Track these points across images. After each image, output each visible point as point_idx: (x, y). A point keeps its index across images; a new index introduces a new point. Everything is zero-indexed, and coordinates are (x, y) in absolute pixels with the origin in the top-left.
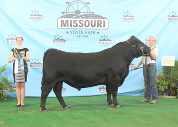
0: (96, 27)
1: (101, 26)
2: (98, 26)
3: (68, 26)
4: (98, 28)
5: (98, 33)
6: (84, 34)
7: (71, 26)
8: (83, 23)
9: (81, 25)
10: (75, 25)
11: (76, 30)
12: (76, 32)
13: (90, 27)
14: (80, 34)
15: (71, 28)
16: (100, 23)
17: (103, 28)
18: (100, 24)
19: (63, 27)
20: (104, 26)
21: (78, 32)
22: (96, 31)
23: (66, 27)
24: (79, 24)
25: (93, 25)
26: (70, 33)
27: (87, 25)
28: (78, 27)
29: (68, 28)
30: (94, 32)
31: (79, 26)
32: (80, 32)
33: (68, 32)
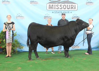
0: (70, 9)
1: (73, 9)
2: (71, 9)
3: (53, 8)
4: (71, 10)
5: (71, 12)
8: (62, 6)
10: (58, 8)
11: (58, 11)
12: (58, 12)
13: (66, 9)
15: (55, 9)
16: (72, 6)
17: (74, 10)
19: (50, 9)
20: (75, 9)
21: (59, 12)
22: (70, 12)
23: (52, 9)
24: (60, 7)
25: (68, 8)
26: (54, 12)
27: (65, 8)
28: (59, 9)
29: (53, 9)
30: (69, 12)
32: (61, 12)
33: (53, 12)
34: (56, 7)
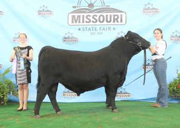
2: (114, 22)
3: (79, 22)
4: (114, 23)
5: (114, 29)
6: (99, 31)
7: (83, 22)
8: (97, 18)
9: (94, 21)
10: (88, 21)
12: (89, 29)
13: (105, 23)
14: (94, 31)
15: (83, 24)
16: (116, 17)
17: (120, 23)
18: (117, 19)
19: (74, 24)
20: (121, 21)
21: (91, 29)
22: (112, 27)
23: (78, 24)
24: (92, 19)
25: (109, 20)
26: (82, 30)
27: (101, 21)
28: (91, 23)
30: (109, 29)
31: (93, 22)
32: (94, 29)
33: (79, 29)
34: (85, 20)
